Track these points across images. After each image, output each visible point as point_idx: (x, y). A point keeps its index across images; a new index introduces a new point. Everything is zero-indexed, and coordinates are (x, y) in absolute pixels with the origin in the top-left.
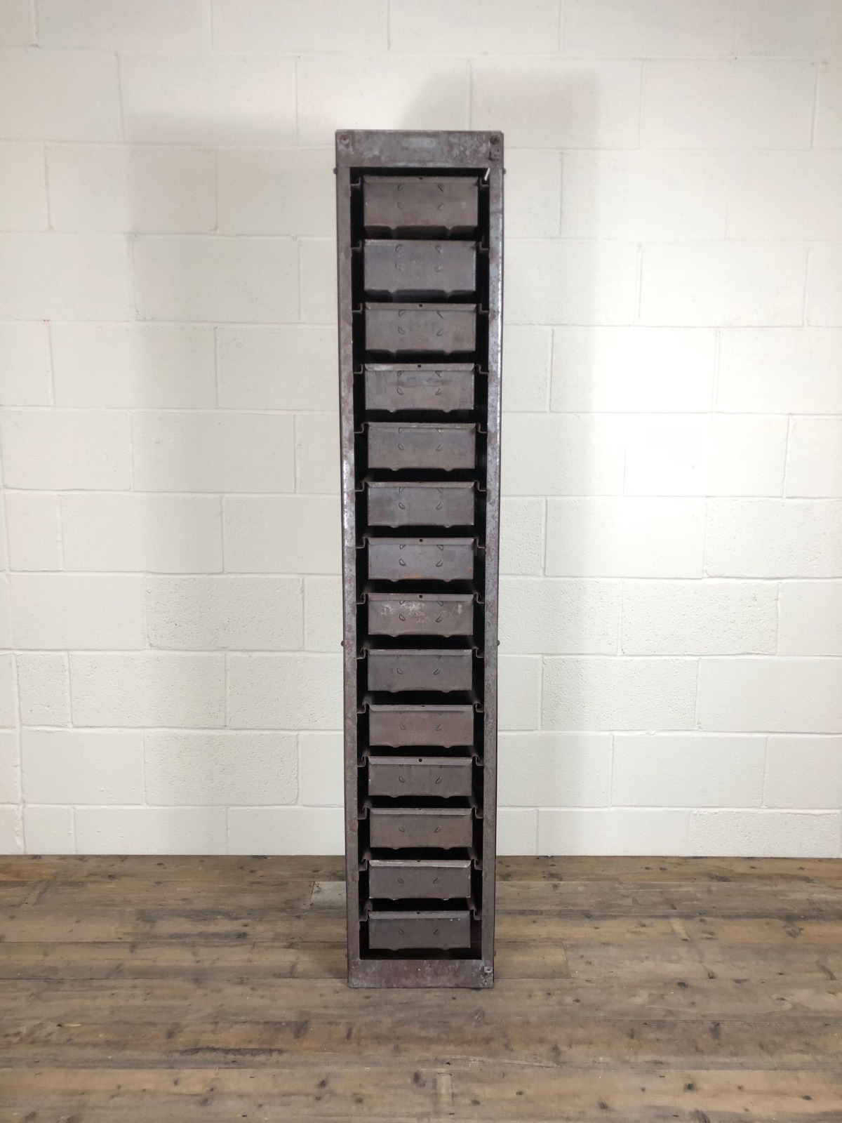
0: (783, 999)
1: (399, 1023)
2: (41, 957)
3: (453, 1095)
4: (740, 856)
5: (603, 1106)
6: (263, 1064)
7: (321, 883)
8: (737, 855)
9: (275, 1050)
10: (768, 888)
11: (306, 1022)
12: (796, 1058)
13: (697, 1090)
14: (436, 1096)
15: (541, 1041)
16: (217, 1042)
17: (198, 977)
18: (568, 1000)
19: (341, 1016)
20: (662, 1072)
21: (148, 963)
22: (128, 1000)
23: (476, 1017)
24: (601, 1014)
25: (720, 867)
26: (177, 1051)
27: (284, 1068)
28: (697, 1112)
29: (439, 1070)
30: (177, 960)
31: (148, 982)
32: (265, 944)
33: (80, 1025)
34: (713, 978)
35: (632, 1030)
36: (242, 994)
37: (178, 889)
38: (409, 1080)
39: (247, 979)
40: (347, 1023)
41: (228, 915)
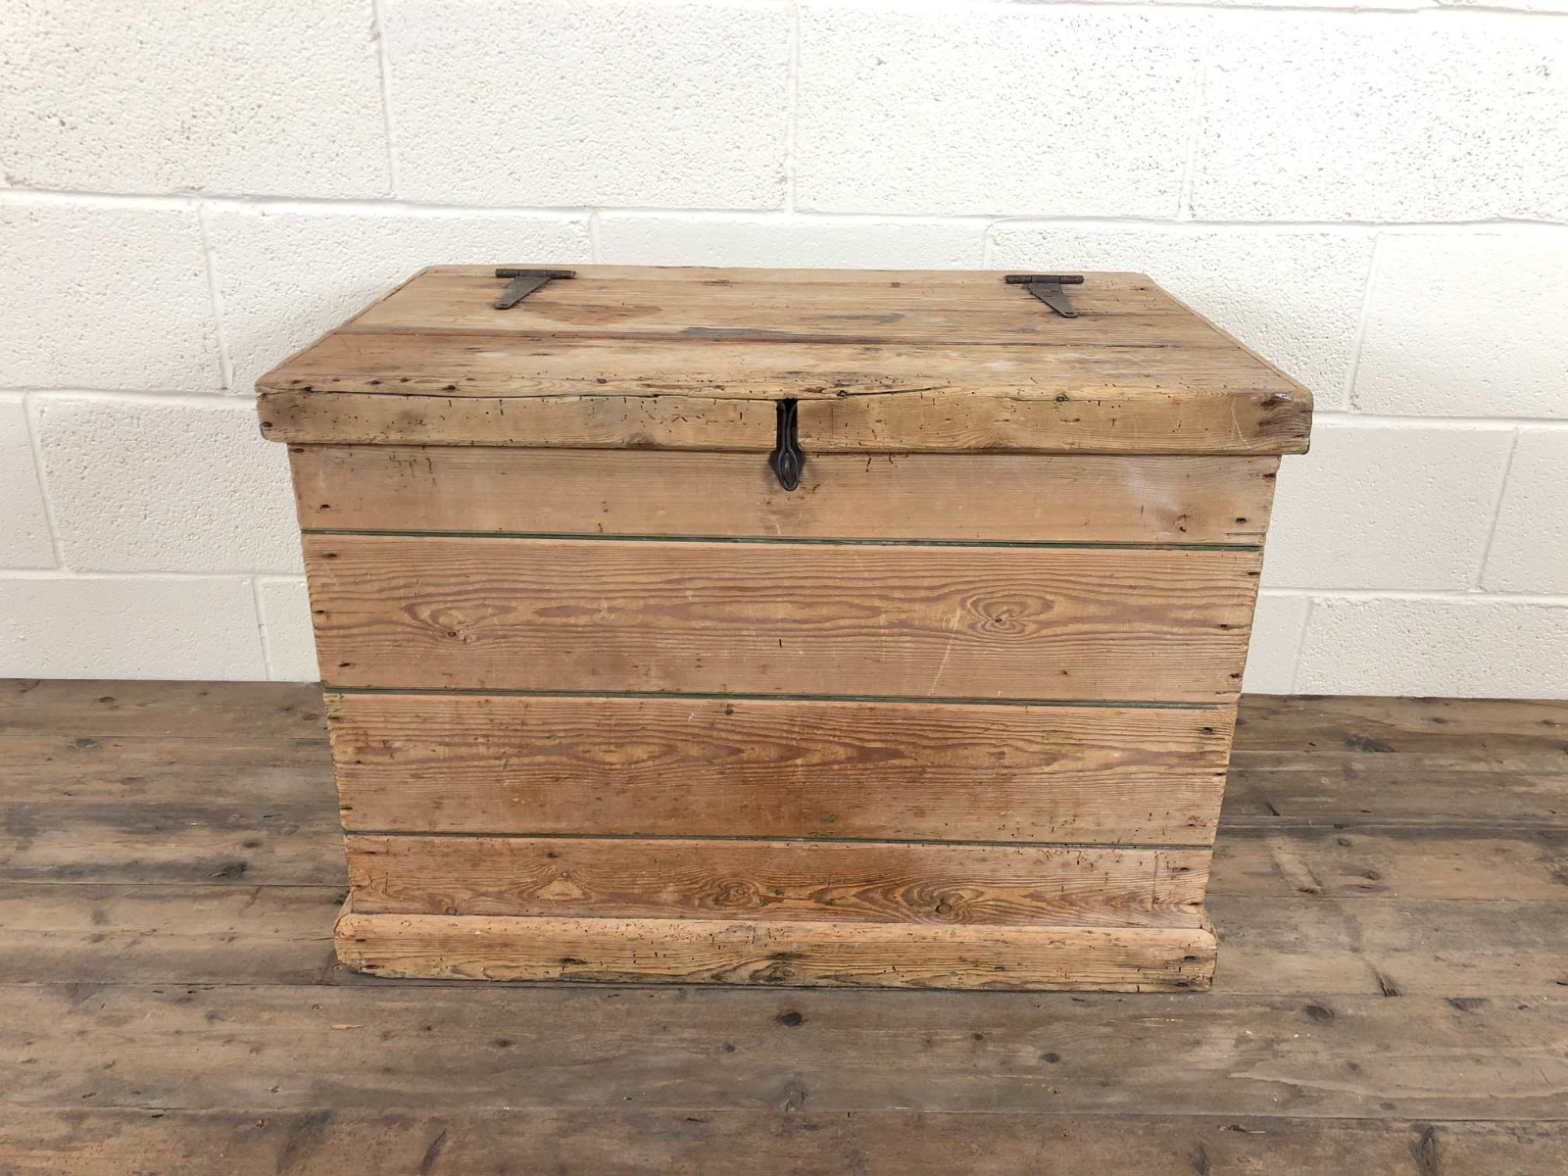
4: (1405, 695)
8: (1397, 693)
10: (1481, 767)
11: (326, 1117)
18: (1029, 1054)
23: (783, 1104)
25: (1362, 718)
30: (46, 935)
32: (288, 892)
36: (178, 1032)
40: (433, 1120)
41: (219, 820)
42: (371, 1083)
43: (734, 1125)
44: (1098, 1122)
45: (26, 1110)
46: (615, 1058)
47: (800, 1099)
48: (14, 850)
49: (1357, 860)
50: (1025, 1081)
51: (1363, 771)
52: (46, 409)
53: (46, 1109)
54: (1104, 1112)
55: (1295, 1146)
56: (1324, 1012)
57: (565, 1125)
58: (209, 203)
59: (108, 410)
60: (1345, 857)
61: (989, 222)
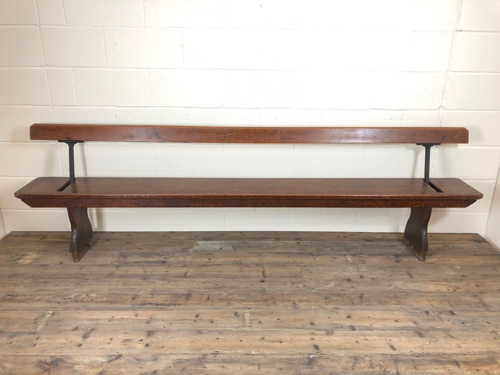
0: (391, 285)
1: (230, 294)
2: (78, 270)
3: (251, 320)
5: (312, 324)
6: (173, 309)
7: (198, 242)
9: (178, 304)
12: (393, 306)
13: (351, 318)
14: (244, 320)
15: (288, 301)
16: (153, 301)
17: (145, 278)
19: (205, 292)
20: (338, 312)
21: (124, 272)
22: (116, 286)
24: (314, 291)
26: (137, 304)
27: (181, 310)
28: (351, 326)
29: (245, 311)
31: (124, 280)
33: (96, 295)
34: (362, 277)
35: (327, 296)
37: (137, 245)
38: (233, 315)
39: (166, 278)
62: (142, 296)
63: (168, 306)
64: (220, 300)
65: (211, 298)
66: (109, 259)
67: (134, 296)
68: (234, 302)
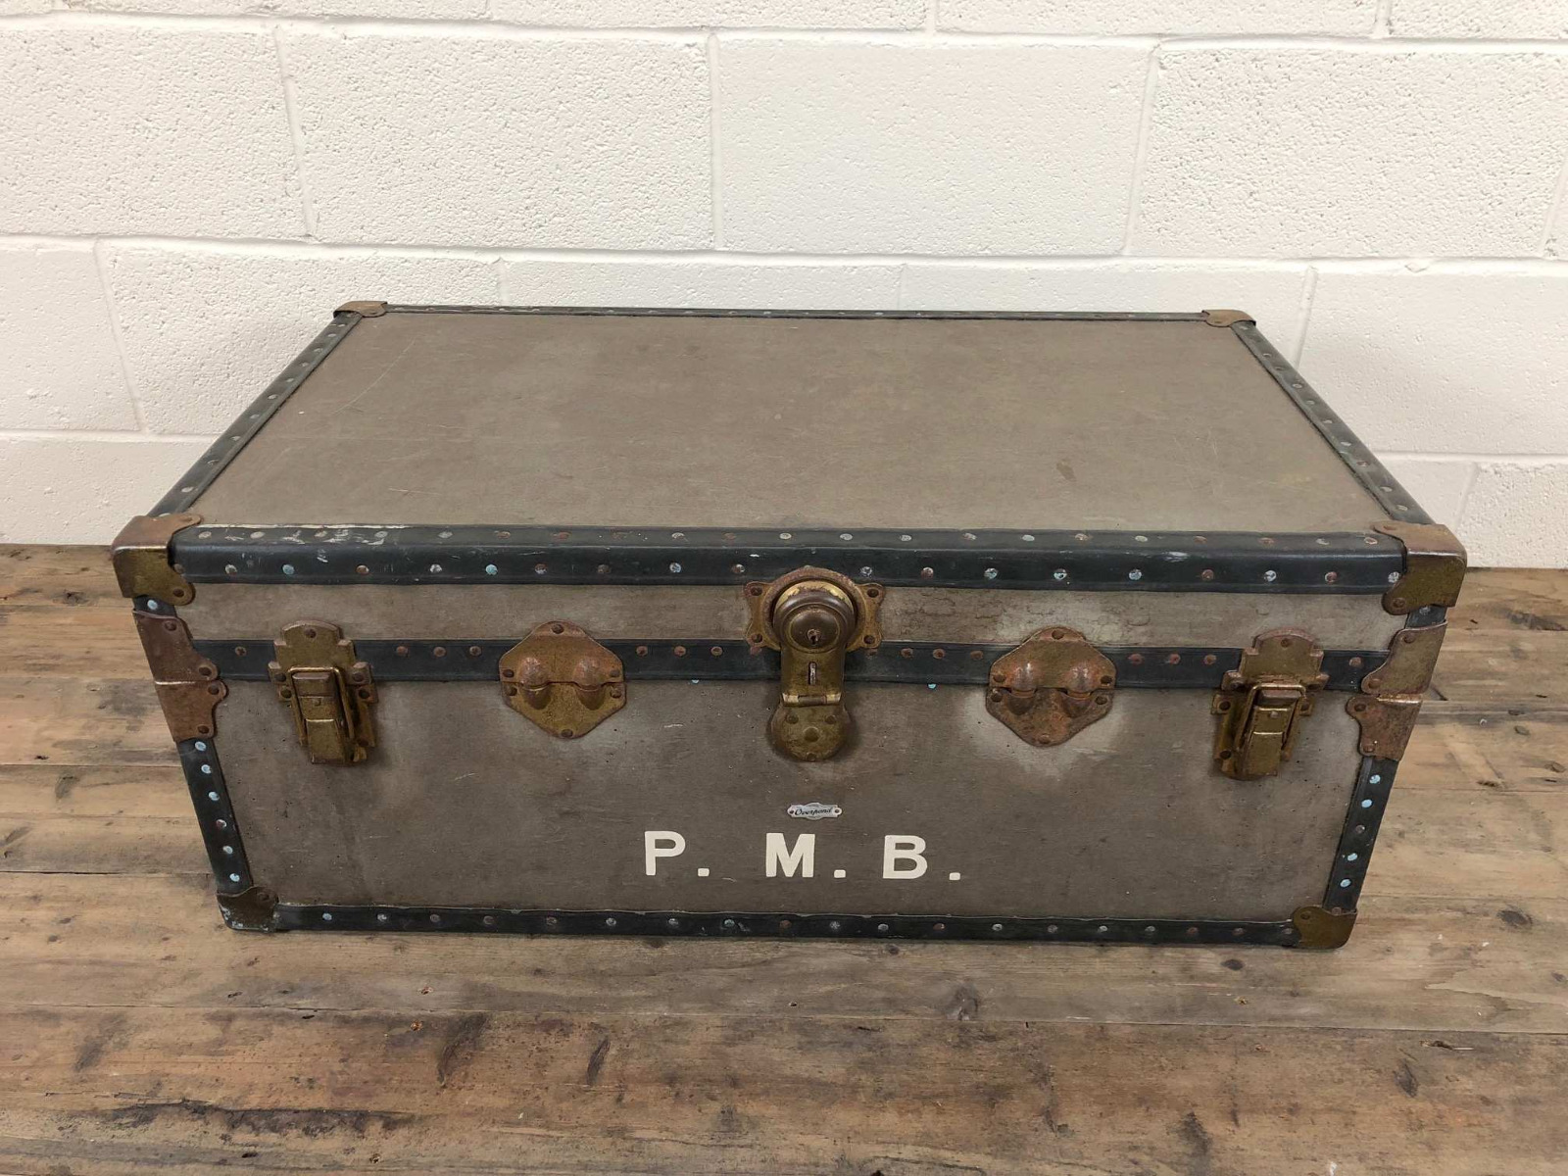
42: (523, 984)
43: (908, 1035)
44: (1292, 1036)
45: (169, 1011)
46: (774, 960)
47: (974, 1007)
48: (124, 730)
49: (1538, 751)
50: (1210, 989)
51: (1534, 652)
52: (119, 258)
53: (190, 1011)
54: (1297, 1025)
55: (1506, 1064)
56: (1521, 917)
57: (730, 1032)
58: (285, 25)
59: (184, 260)
60: (1525, 747)
61: (1155, 42)
62: (147, 1036)
63: (307, 1131)
64: (671, 1080)
65: (616, 1058)
66: (35, 726)
67: (95, 1033)
68: (773, 1110)
